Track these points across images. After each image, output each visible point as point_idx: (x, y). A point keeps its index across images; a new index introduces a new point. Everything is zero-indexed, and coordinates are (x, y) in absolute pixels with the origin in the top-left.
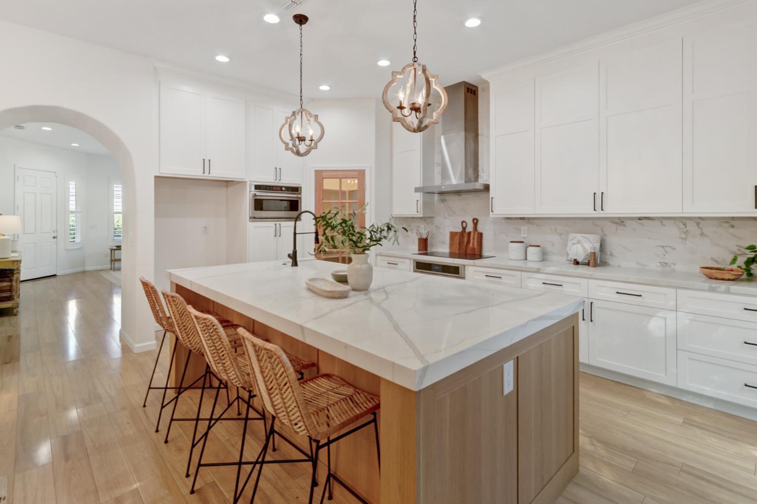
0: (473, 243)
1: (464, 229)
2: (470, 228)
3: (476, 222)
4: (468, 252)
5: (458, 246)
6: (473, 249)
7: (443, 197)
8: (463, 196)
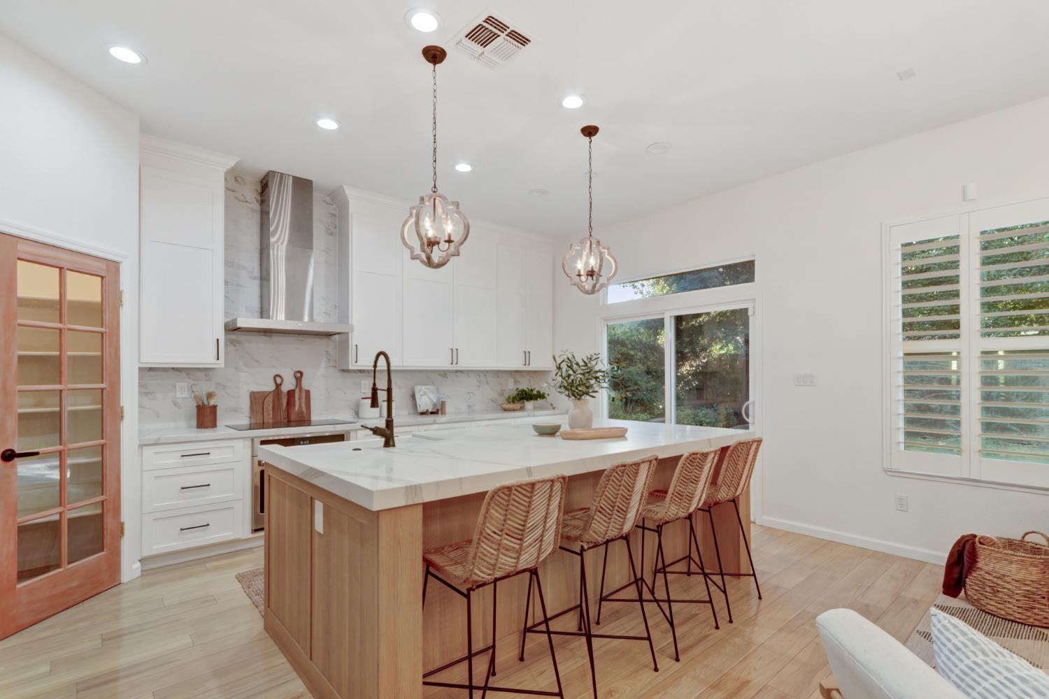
0: (300, 405)
1: (278, 386)
2: (288, 385)
3: (299, 376)
4: (293, 417)
5: (271, 412)
6: (301, 412)
7: (233, 337)
8: (275, 338)
